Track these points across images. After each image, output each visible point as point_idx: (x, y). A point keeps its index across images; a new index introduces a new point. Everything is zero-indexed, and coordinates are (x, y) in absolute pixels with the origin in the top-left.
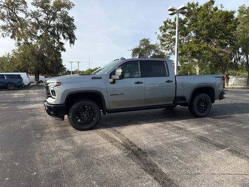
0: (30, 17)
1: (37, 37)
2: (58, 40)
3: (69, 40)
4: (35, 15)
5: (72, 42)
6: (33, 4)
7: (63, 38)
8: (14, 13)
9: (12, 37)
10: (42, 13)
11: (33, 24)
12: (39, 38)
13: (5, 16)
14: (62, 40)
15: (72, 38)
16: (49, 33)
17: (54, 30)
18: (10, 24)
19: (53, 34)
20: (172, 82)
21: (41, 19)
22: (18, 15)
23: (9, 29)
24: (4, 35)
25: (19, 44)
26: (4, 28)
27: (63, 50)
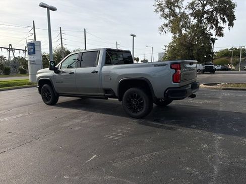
1: (191, 27)
2: (216, 25)
3: (228, 23)
7: (222, 21)
9: (172, 32)
10: (199, 2)
11: (192, 14)
14: (221, 24)
15: (231, 19)
18: (171, 21)
20: (97, 72)
21: (197, 8)
23: (171, 25)
24: (167, 31)
25: (175, 37)
26: (166, 25)
27: (221, 35)
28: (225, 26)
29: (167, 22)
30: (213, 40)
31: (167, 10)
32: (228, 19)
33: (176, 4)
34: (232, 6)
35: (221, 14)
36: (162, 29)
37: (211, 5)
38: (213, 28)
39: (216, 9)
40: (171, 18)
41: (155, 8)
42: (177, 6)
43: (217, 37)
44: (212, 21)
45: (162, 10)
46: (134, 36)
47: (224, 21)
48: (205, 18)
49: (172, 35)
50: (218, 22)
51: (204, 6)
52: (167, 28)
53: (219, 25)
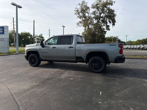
1: (94, 24)
2: (106, 24)
3: (112, 23)
4: (94, 13)
5: (114, 24)
6: (92, 8)
8: (84, 14)
9: (83, 26)
11: (94, 18)
13: (81, 17)
14: (109, 24)
15: (114, 22)
16: (101, 21)
18: (83, 20)
21: (97, 14)
24: (81, 26)
25: (85, 29)
26: (80, 22)
27: (109, 29)
28: (110, 25)
29: (81, 20)
30: (105, 32)
31: (81, 14)
32: (112, 22)
33: (86, 11)
34: (114, 15)
35: (108, 18)
36: (78, 24)
37: (104, 14)
38: (104, 25)
39: (106, 16)
40: (83, 19)
41: (75, 12)
42: (87, 12)
43: (107, 31)
44: (104, 22)
45: (79, 14)
46: (64, 27)
47: (110, 22)
48: (101, 20)
49: (84, 28)
50: (107, 23)
51: (100, 14)
52: (81, 24)
53: (107, 24)
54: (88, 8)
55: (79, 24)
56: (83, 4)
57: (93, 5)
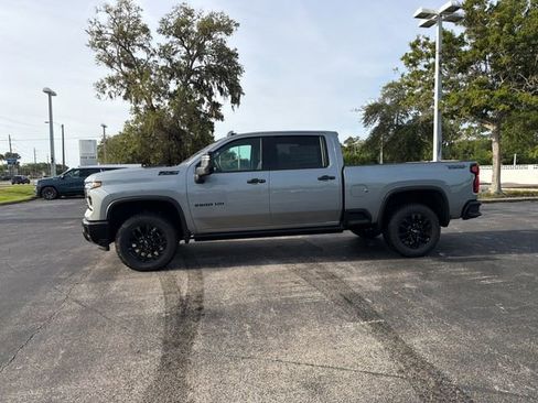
0: (157, 58)
1: (170, 94)
2: (210, 98)
3: (230, 97)
4: (166, 52)
5: (236, 101)
6: (160, 31)
7: (218, 93)
8: (128, 51)
9: (125, 98)
10: (180, 48)
11: (165, 69)
12: (172, 96)
13: (113, 61)
14: (217, 98)
15: (235, 93)
16: (192, 85)
17: (201, 79)
18: (122, 72)
19: (199, 86)
20: (332, 178)
21: (176, 58)
22: (135, 55)
23: (121, 82)
24: (113, 94)
25: (137, 110)
26: (112, 81)
27: (220, 117)
29: (113, 73)
30: (211, 126)
31: (112, 49)
32: (230, 92)
33: (138, 42)
34: (237, 70)
35: (217, 79)
36: (101, 87)
37: (201, 59)
38: (204, 101)
40: (124, 68)
41: (91, 37)
42: (141, 46)
43: (214, 120)
44: (203, 88)
45: (103, 46)
46: (51, 94)
47: (223, 93)
48: (192, 82)
49: (128, 105)
50: (212, 94)
52: (113, 88)
53: (214, 98)
54: (145, 30)
55: (104, 87)
56: (120, 11)
57: (164, 21)
